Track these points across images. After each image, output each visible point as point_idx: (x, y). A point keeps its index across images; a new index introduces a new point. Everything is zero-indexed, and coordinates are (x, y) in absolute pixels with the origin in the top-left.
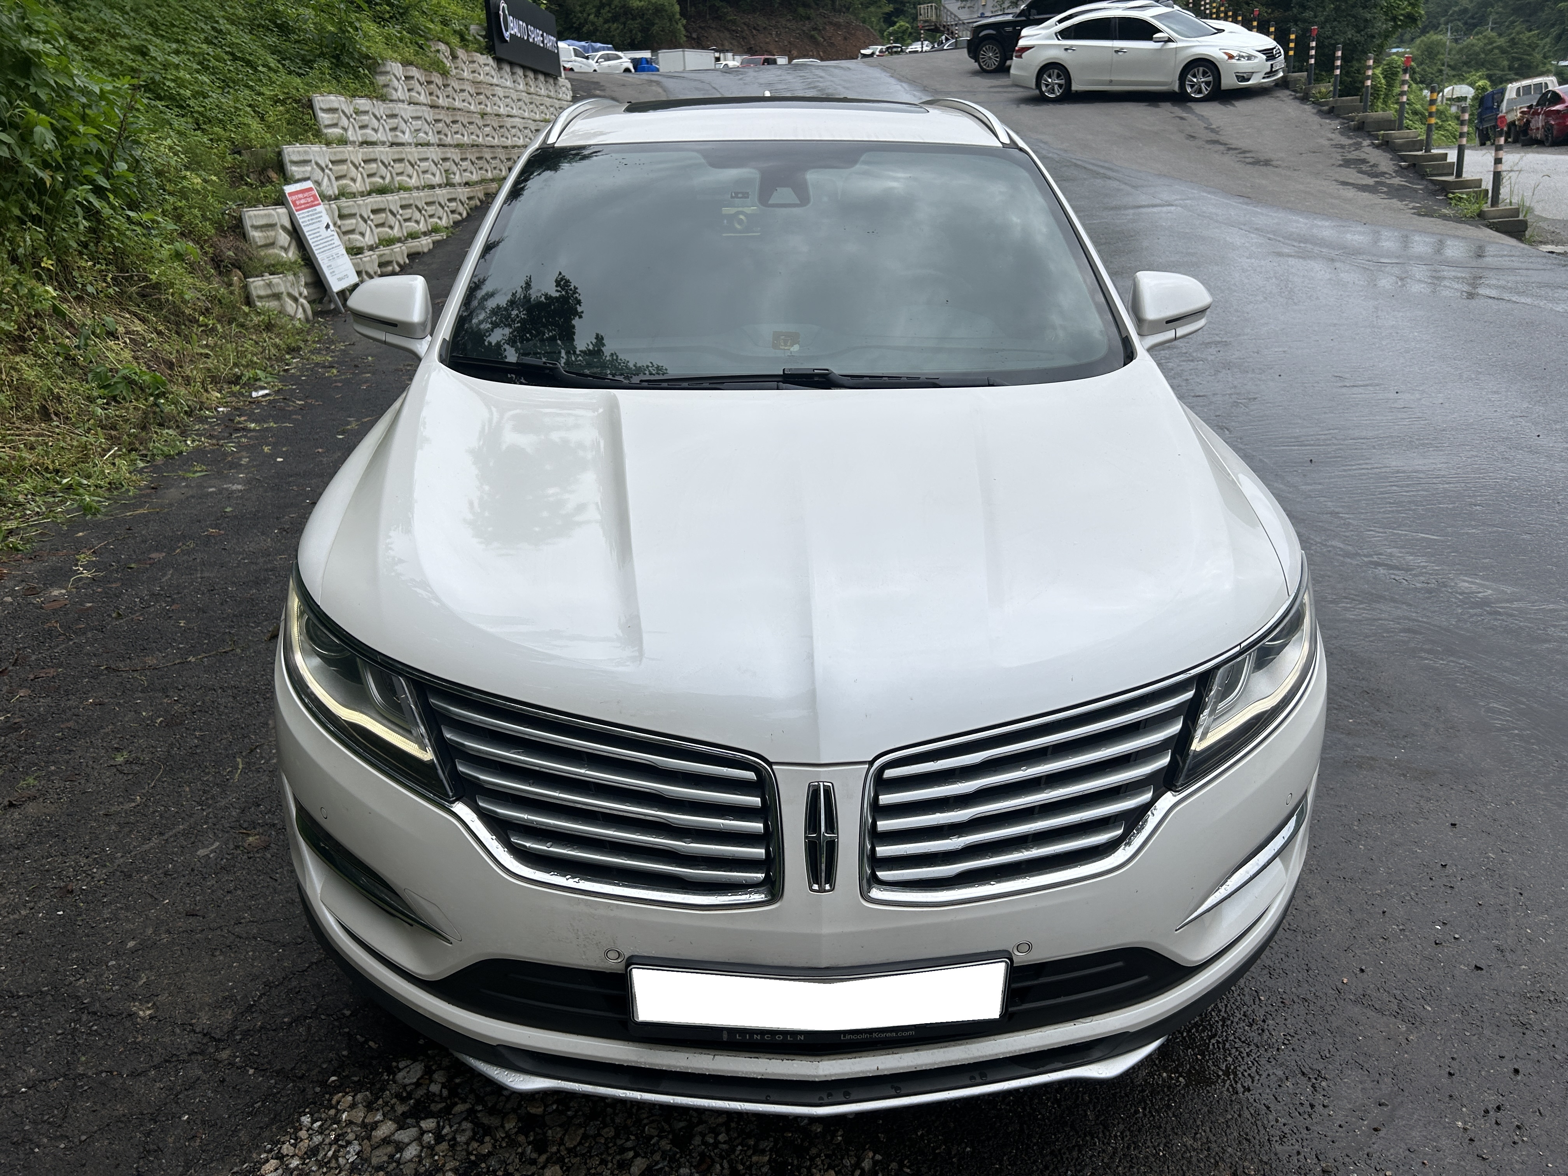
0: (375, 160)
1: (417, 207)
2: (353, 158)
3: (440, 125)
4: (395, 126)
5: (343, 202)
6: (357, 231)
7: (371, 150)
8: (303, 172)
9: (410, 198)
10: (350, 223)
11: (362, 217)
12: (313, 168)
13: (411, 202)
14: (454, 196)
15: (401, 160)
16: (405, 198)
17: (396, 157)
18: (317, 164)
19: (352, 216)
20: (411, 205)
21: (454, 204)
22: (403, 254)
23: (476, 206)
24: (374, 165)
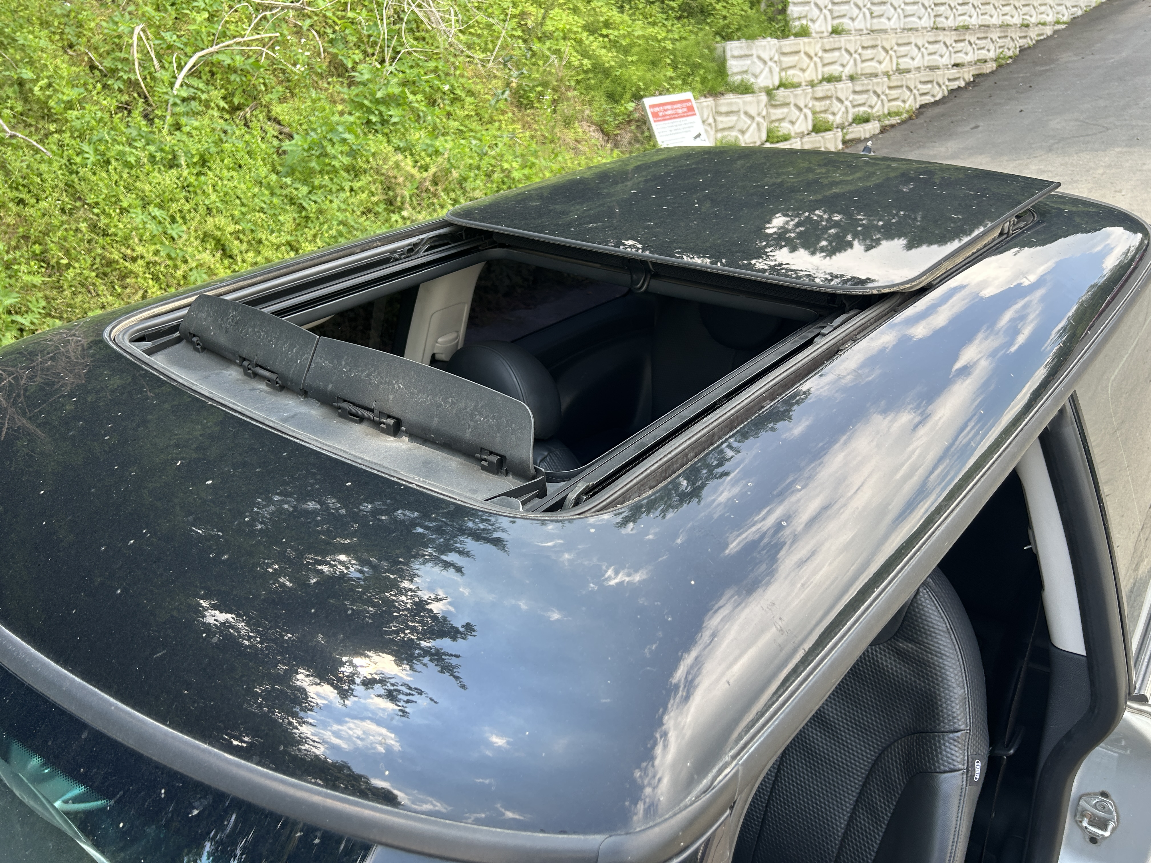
0: (839, 49)
1: (875, 92)
2: (807, 49)
3: (942, 9)
4: (881, 13)
5: (782, 92)
6: (787, 120)
7: (837, 39)
8: (742, 66)
9: (868, 84)
10: (778, 113)
11: (796, 106)
12: (753, 62)
13: (870, 87)
14: (930, 79)
15: (874, 47)
16: (863, 85)
17: (870, 43)
18: (759, 58)
19: (787, 104)
20: (868, 91)
21: (929, 86)
22: (836, 140)
23: (959, 87)
24: (836, 54)
